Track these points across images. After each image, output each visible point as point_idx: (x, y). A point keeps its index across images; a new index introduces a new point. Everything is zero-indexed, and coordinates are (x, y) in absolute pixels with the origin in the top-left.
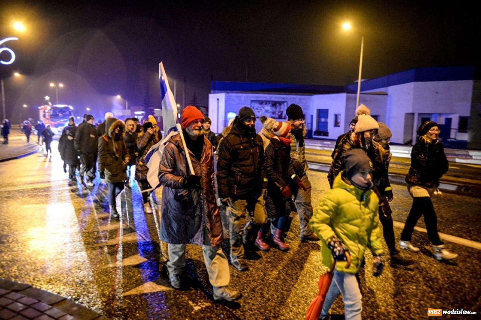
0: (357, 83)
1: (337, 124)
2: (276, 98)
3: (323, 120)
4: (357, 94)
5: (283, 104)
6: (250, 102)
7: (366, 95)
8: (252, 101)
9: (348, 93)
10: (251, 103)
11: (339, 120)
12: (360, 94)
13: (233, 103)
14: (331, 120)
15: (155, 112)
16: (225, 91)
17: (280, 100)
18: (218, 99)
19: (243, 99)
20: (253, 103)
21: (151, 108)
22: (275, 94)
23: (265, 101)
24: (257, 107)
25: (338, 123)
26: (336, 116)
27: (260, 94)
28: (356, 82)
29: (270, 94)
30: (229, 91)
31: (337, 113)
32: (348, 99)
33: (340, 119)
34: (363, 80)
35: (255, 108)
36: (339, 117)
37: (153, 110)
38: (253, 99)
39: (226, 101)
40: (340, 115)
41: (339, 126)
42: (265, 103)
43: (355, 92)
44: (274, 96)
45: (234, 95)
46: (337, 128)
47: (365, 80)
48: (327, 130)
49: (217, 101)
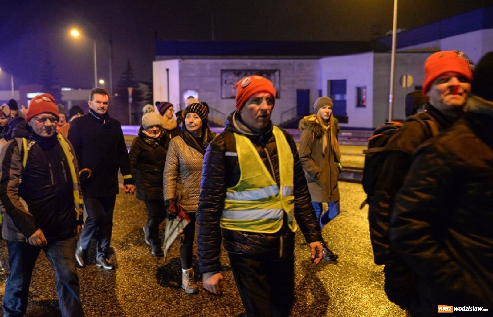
0: (391, 35)
1: (360, 103)
2: (262, 64)
3: (338, 97)
4: (391, 53)
5: (274, 74)
6: (219, 72)
7: (406, 55)
8: (223, 71)
9: (376, 51)
10: (222, 74)
11: (364, 97)
12: (396, 52)
13: (192, 75)
14: (350, 97)
15: (62, 93)
16: (179, 56)
17: (269, 68)
18: (168, 70)
19: (208, 68)
20: (224, 75)
21: (55, 87)
22: (260, 59)
23: (244, 70)
24: (232, 81)
25: (363, 101)
26: (359, 90)
27: (236, 58)
28: (388, 33)
29: (252, 59)
30: (184, 56)
31: (361, 85)
32: (376, 62)
33: (365, 94)
34: (399, 31)
35: (228, 82)
36: (364, 90)
37: (59, 90)
38: (225, 68)
39: (181, 72)
40: (365, 87)
41: (364, 106)
42: (244, 73)
43: (388, 49)
44: (258, 61)
45: (193, 62)
46: (361, 109)
47: (404, 30)
48: (345, 114)
49: (166, 72)
